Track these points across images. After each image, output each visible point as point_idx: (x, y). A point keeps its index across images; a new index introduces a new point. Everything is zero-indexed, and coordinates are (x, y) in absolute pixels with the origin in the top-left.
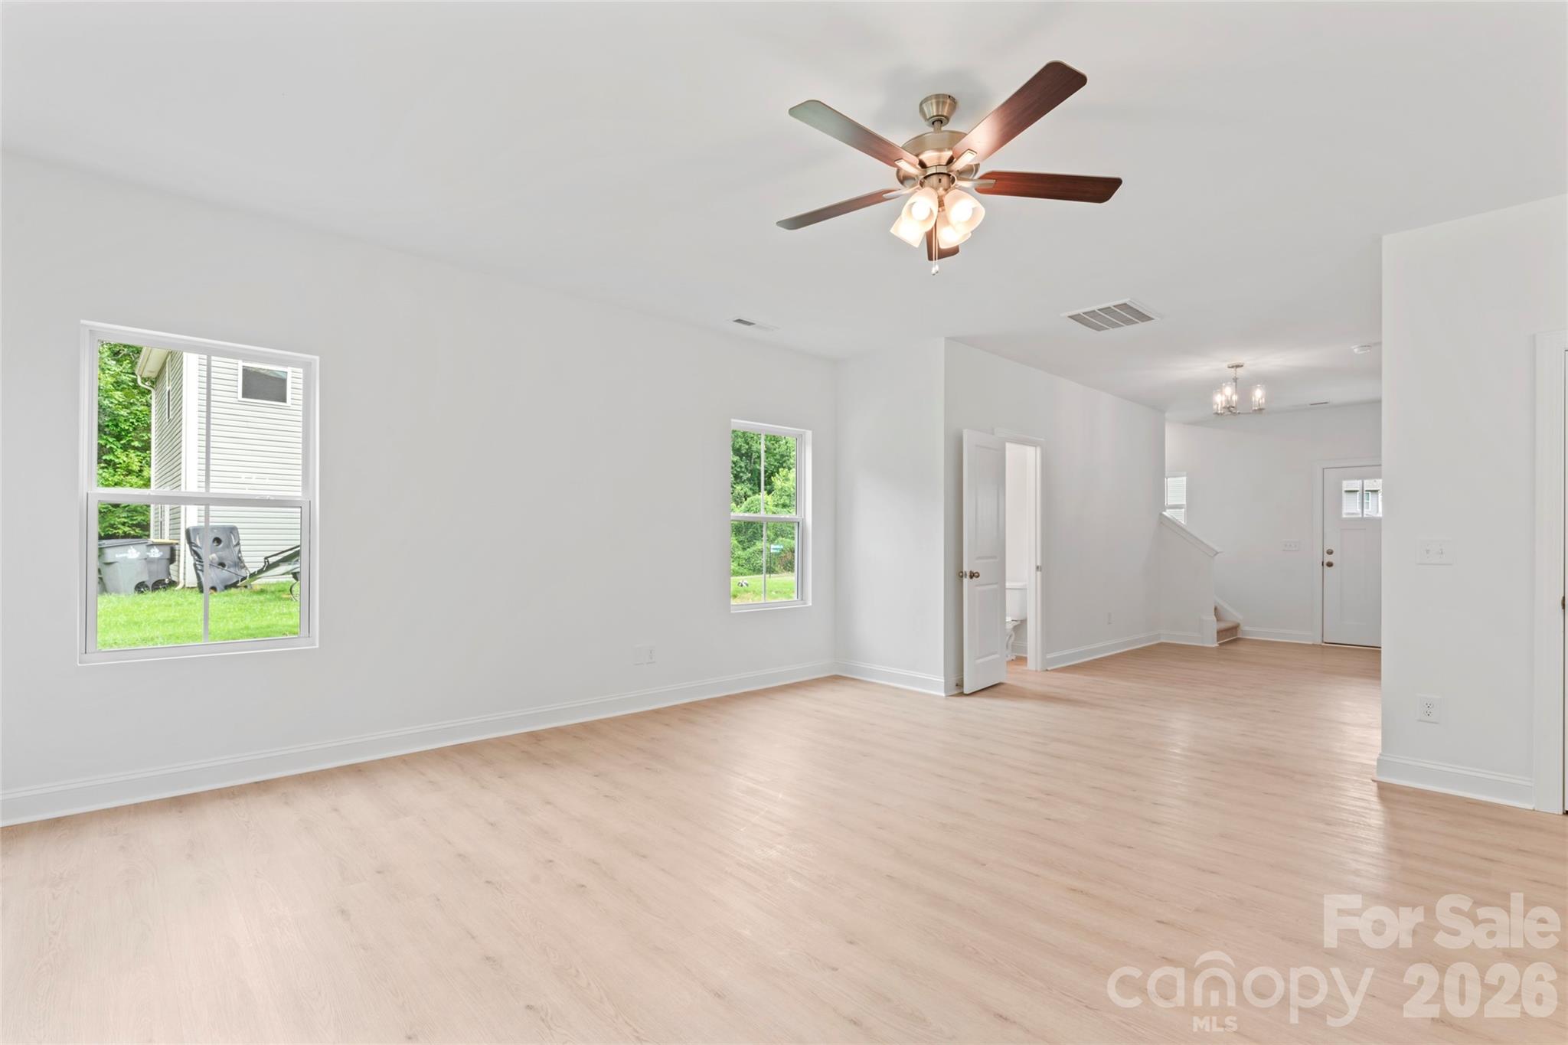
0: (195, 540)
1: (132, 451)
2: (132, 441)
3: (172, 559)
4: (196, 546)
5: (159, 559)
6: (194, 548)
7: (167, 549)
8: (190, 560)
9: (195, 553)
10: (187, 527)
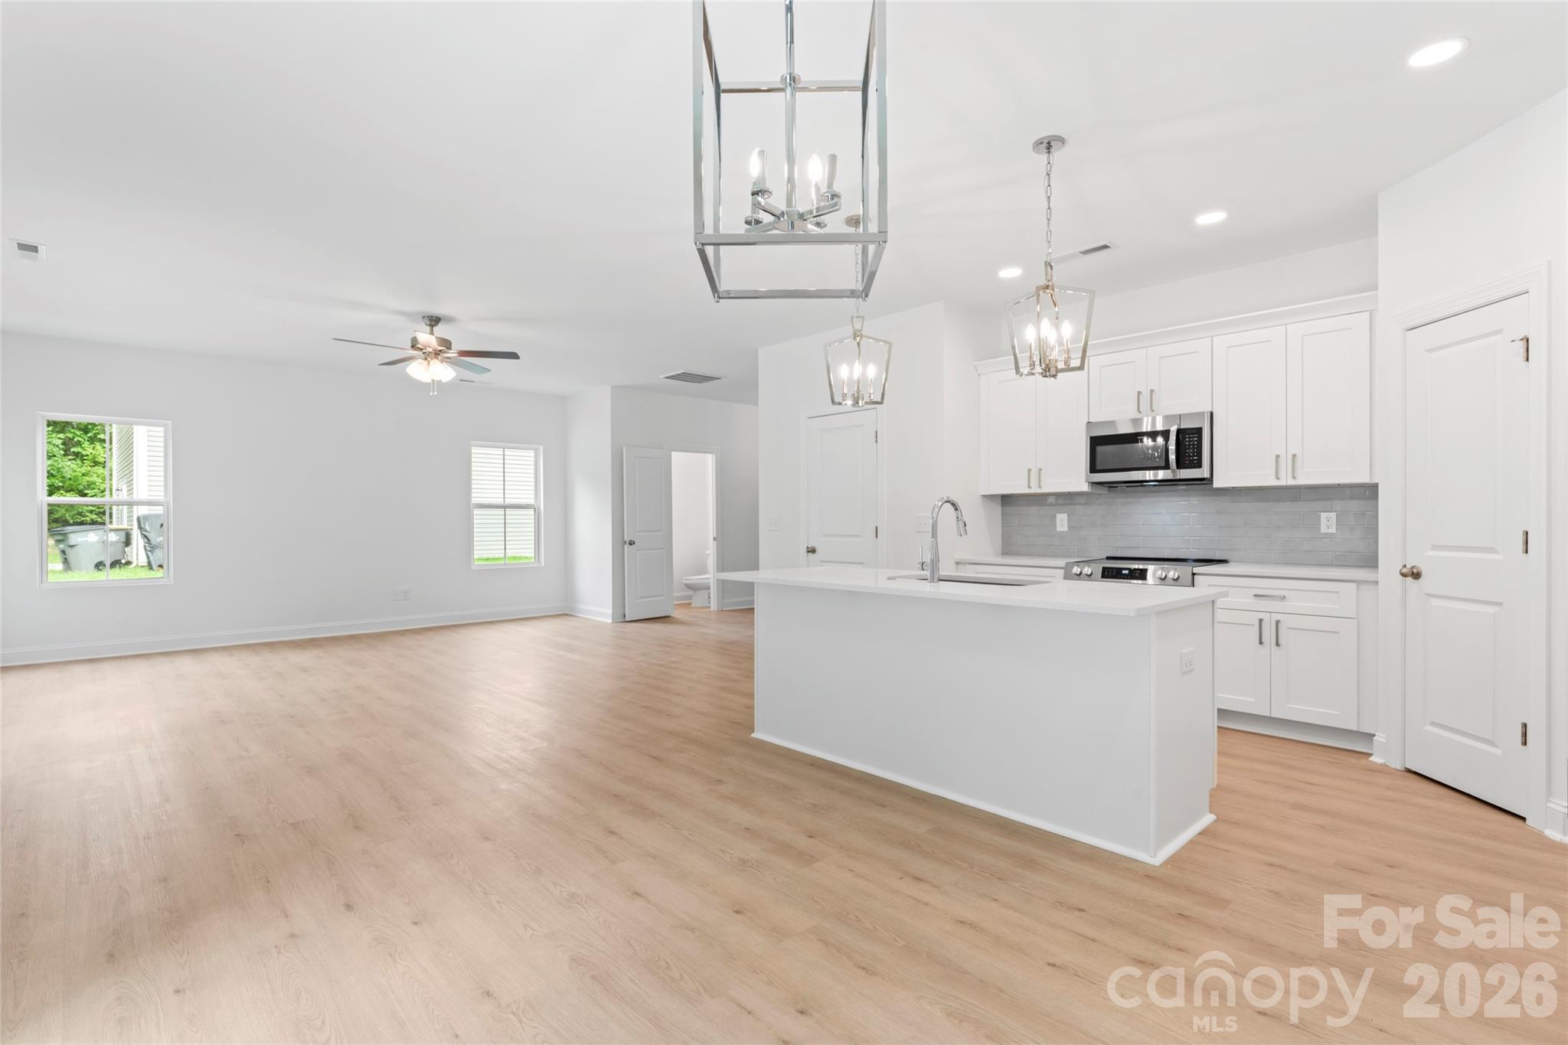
0: (145, 526)
1: (98, 444)
2: (98, 433)
3: (128, 542)
4: (146, 531)
5: (117, 542)
6: (144, 533)
7: (123, 534)
8: (142, 542)
9: (145, 536)
10: (139, 514)
